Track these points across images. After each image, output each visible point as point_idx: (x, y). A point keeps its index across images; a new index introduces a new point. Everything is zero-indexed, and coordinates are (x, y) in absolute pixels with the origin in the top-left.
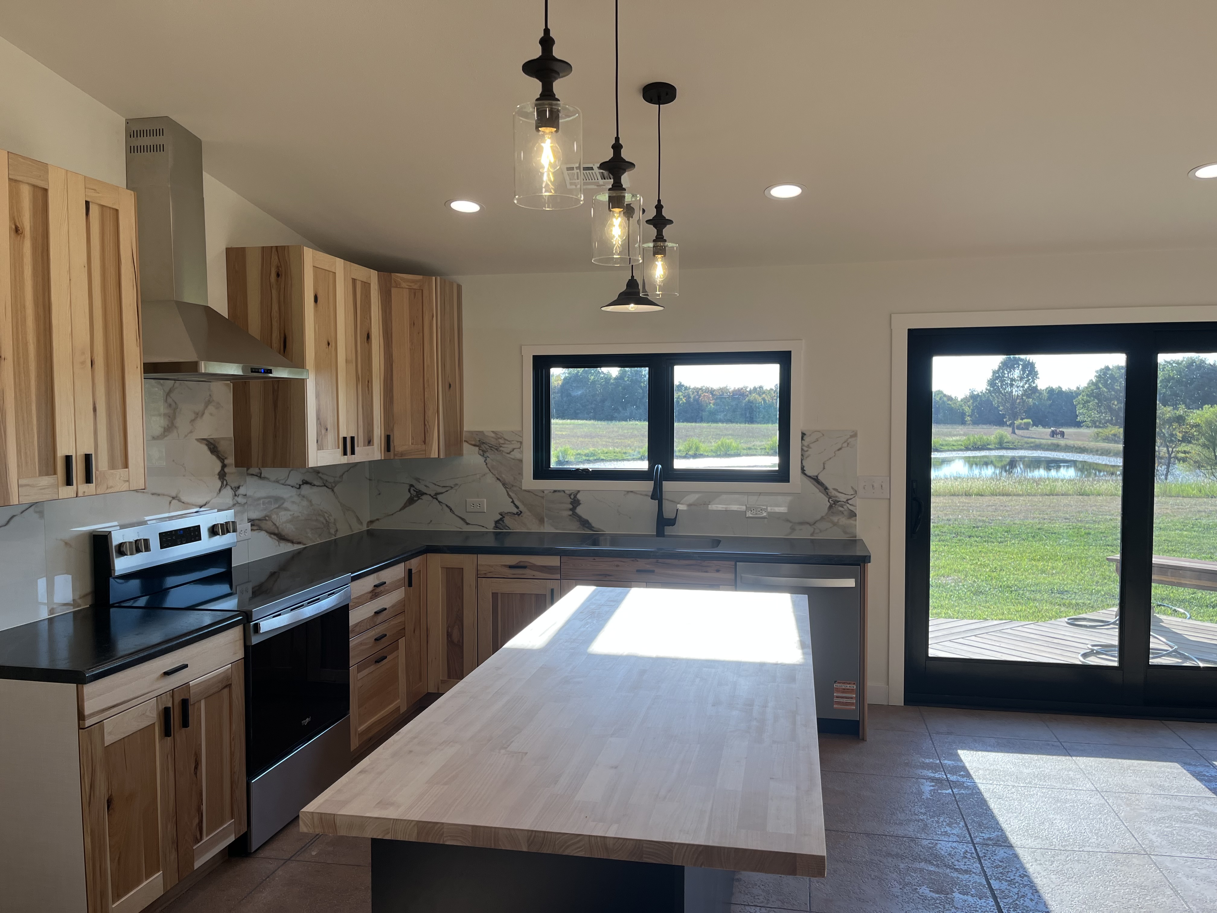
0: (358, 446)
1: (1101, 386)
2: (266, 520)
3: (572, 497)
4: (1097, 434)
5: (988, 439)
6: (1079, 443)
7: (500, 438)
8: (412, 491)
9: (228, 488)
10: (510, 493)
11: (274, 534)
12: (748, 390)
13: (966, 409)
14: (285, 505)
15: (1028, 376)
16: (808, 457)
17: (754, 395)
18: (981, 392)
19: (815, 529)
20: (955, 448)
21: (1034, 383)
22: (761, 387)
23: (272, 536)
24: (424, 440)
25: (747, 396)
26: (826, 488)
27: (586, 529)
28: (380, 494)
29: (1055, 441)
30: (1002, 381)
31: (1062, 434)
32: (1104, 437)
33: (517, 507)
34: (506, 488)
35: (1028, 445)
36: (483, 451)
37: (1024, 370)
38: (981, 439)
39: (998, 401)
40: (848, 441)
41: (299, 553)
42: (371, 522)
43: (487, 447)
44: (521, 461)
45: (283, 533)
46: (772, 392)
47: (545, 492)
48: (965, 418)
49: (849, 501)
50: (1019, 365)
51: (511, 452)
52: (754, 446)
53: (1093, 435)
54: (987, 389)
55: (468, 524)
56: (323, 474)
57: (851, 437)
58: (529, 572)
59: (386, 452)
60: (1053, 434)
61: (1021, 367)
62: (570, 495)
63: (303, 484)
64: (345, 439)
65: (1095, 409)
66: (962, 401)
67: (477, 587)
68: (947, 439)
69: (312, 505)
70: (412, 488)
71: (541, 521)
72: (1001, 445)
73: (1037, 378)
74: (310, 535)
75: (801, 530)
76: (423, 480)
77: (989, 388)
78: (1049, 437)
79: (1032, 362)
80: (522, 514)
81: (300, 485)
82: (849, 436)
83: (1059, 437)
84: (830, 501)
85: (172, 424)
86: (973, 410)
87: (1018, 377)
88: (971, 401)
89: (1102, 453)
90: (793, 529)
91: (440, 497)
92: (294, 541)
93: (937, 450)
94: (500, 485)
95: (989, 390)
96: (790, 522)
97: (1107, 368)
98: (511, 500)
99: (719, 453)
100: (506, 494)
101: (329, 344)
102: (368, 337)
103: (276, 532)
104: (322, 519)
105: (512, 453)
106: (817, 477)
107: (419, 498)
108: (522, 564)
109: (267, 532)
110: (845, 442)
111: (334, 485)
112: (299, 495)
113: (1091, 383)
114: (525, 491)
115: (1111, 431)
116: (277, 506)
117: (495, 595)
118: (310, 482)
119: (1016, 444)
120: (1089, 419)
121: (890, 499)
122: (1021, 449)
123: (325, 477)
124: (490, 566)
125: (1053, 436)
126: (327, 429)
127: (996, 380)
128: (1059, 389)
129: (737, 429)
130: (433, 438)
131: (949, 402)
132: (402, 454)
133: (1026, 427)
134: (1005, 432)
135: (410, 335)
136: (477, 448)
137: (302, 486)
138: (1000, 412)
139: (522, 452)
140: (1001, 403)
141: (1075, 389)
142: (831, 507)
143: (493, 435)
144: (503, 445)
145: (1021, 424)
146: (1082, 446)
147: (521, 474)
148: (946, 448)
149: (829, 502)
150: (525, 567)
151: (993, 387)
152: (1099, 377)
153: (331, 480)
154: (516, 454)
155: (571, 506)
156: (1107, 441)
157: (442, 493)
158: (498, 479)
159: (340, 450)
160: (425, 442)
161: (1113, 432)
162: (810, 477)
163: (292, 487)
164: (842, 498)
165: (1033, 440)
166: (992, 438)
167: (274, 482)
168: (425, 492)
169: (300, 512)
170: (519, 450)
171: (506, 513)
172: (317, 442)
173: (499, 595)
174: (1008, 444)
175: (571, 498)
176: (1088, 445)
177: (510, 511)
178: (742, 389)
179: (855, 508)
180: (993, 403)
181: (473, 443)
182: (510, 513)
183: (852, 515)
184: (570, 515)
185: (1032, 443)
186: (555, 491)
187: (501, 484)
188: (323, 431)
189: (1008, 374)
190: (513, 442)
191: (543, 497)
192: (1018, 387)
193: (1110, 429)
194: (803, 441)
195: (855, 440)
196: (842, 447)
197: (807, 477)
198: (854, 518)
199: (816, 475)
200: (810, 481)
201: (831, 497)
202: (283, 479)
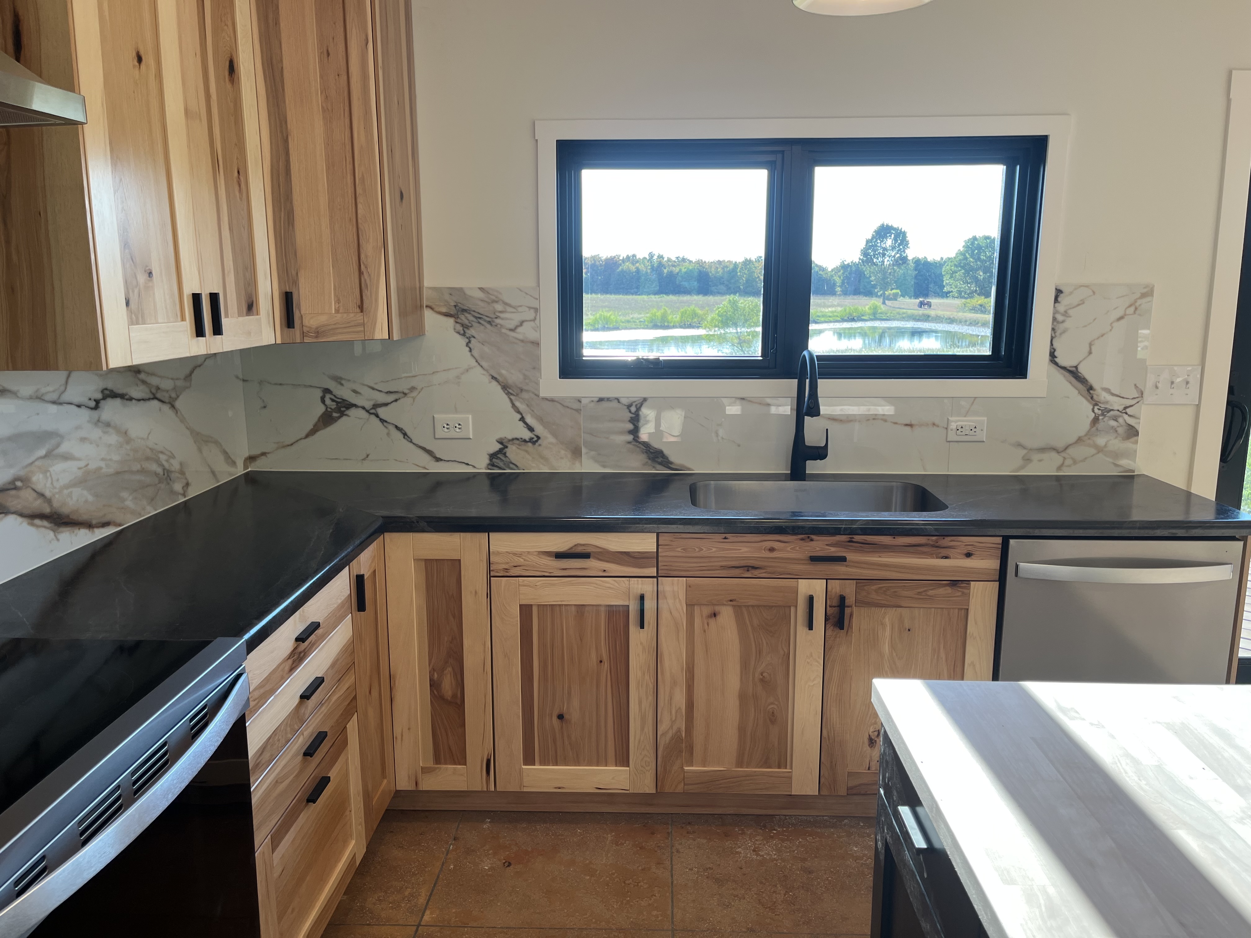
0: (227, 316)
1: (968, 256)
2: (16, 488)
3: (633, 409)
4: (965, 304)
5: (863, 310)
6: (947, 314)
7: (497, 302)
8: (328, 401)
10: (518, 404)
11: (42, 516)
12: (621, 258)
13: (838, 281)
14: (65, 447)
15: (899, 245)
16: (1064, 332)
17: (627, 264)
18: (852, 262)
19: (1065, 458)
20: (831, 319)
21: (904, 252)
22: (634, 256)
23: (37, 522)
24: (359, 303)
25: (621, 265)
26: (1091, 388)
27: (658, 467)
28: (265, 407)
29: (921, 311)
30: (875, 251)
31: (929, 305)
32: (971, 308)
33: (531, 429)
34: (508, 394)
35: (901, 316)
36: (462, 325)
37: (895, 240)
38: (856, 309)
39: (870, 271)
40: (1137, 304)
41: (107, 544)
42: (252, 459)
43: (471, 318)
44: (536, 344)
45: (65, 510)
46: (646, 261)
47: (584, 401)
48: (836, 288)
49: (1128, 410)
50: (891, 235)
51: (517, 327)
52: (632, 318)
53: (960, 305)
54: (860, 259)
55: (438, 460)
56: (148, 374)
57: (1144, 295)
58: (593, 565)
59: (286, 329)
60: (921, 304)
61: (893, 236)
62: (629, 406)
63: (104, 398)
64: (196, 298)
65: (961, 279)
66: (832, 270)
67: (489, 595)
68: (823, 310)
69: (129, 441)
70: (328, 396)
71: (576, 453)
72: (875, 316)
73: (908, 247)
74: (129, 503)
75: (1040, 461)
76: (349, 381)
77: (862, 257)
78: (917, 307)
79: (904, 231)
80: (540, 442)
81: (97, 402)
82: (1138, 295)
83: (926, 308)
84: (1096, 410)
86: (843, 281)
87: (890, 246)
88: (842, 271)
89: (971, 323)
90: (1027, 460)
91: (381, 411)
92: (94, 522)
93: (816, 322)
94: (496, 388)
95: (862, 260)
96: (1024, 448)
97: (975, 238)
98: (519, 416)
99: (597, 326)
100: (510, 405)
101: (140, 59)
102: (232, 68)
103: (47, 510)
104: (154, 467)
105: (519, 330)
106: (1076, 367)
107: (342, 414)
108: (579, 550)
109: (22, 515)
110: (1130, 306)
111: (173, 395)
112: (98, 422)
113: (960, 253)
114: (546, 399)
115: (977, 301)
116: (42, 452)
117: (526, 610)
118: (120, 391)
119: (888, 315)
120: (956, 289)
121: (1198, 406)
122: (894, 320)
123: (154, 381)
124: (515, 554)
125: (921, 307)
126: (150, 274)
127: (868, 249)
128: (925, 260)
129: (613, 300)
130: (377, 300)
131: (821, 272)
132: (318, 333)
133: (895, 298)
134: (875, 302)
135: (321, 77)
136: (451, 321)
137: (102, 403)
138: (872, 283)
139: (538, 329)
140: (873, 273)
141: (939, 260)
142: (1096, 420)
143: (481, 295)
144: (502, 315)
145: (890, 294)
146: (952, 317)
147: (536, 368)
148: (823, 319)
149: (1093, 411)
150: (586, 556)
151: (866, 257)
152: (966, 246)
153: (166, 384)
154: (527, 331)
155: (630, 426)
156: (973, 311)
157: (386, 405)
158: (493, 378)
159: (189, 323)
160: (361, 308)
161: (979, 302)
162: (1064, 368)
163: (79, 406)
164: (1116, 404)
165: (905, 311)
166: (867, 309)
167: (31, 398)
168: (354, 402)
169: (103, 459)
170: (532, 323)
171: (510, 440)
172: (127, 304)
173: (535, 610)
174: (880, 315)
175: (630, 412)
176: (957, 316)
177: (518, 436)
178: (615, 257)
179: (1137, 421)
180: (866, 273)
181: (444, 310)
182: (517, 439)
183: (1132, 432)
184: (629, 443)
185: (904, 313)
186: (601, 400)
187: (499, 387)
188: (142, 278)
189: (881, 243)
190: (520, 309)
191: (578, 411)
192: (890, 257)
193: (976, 300)
194: (1057, 305)
195: (1149, 302)
196: (1125, 315)
197: (1059, 368)
198: (1136, 438)
199: (1075, 365)
200: (1064, 376)
201: (1098, 403)
202: (54, 391)
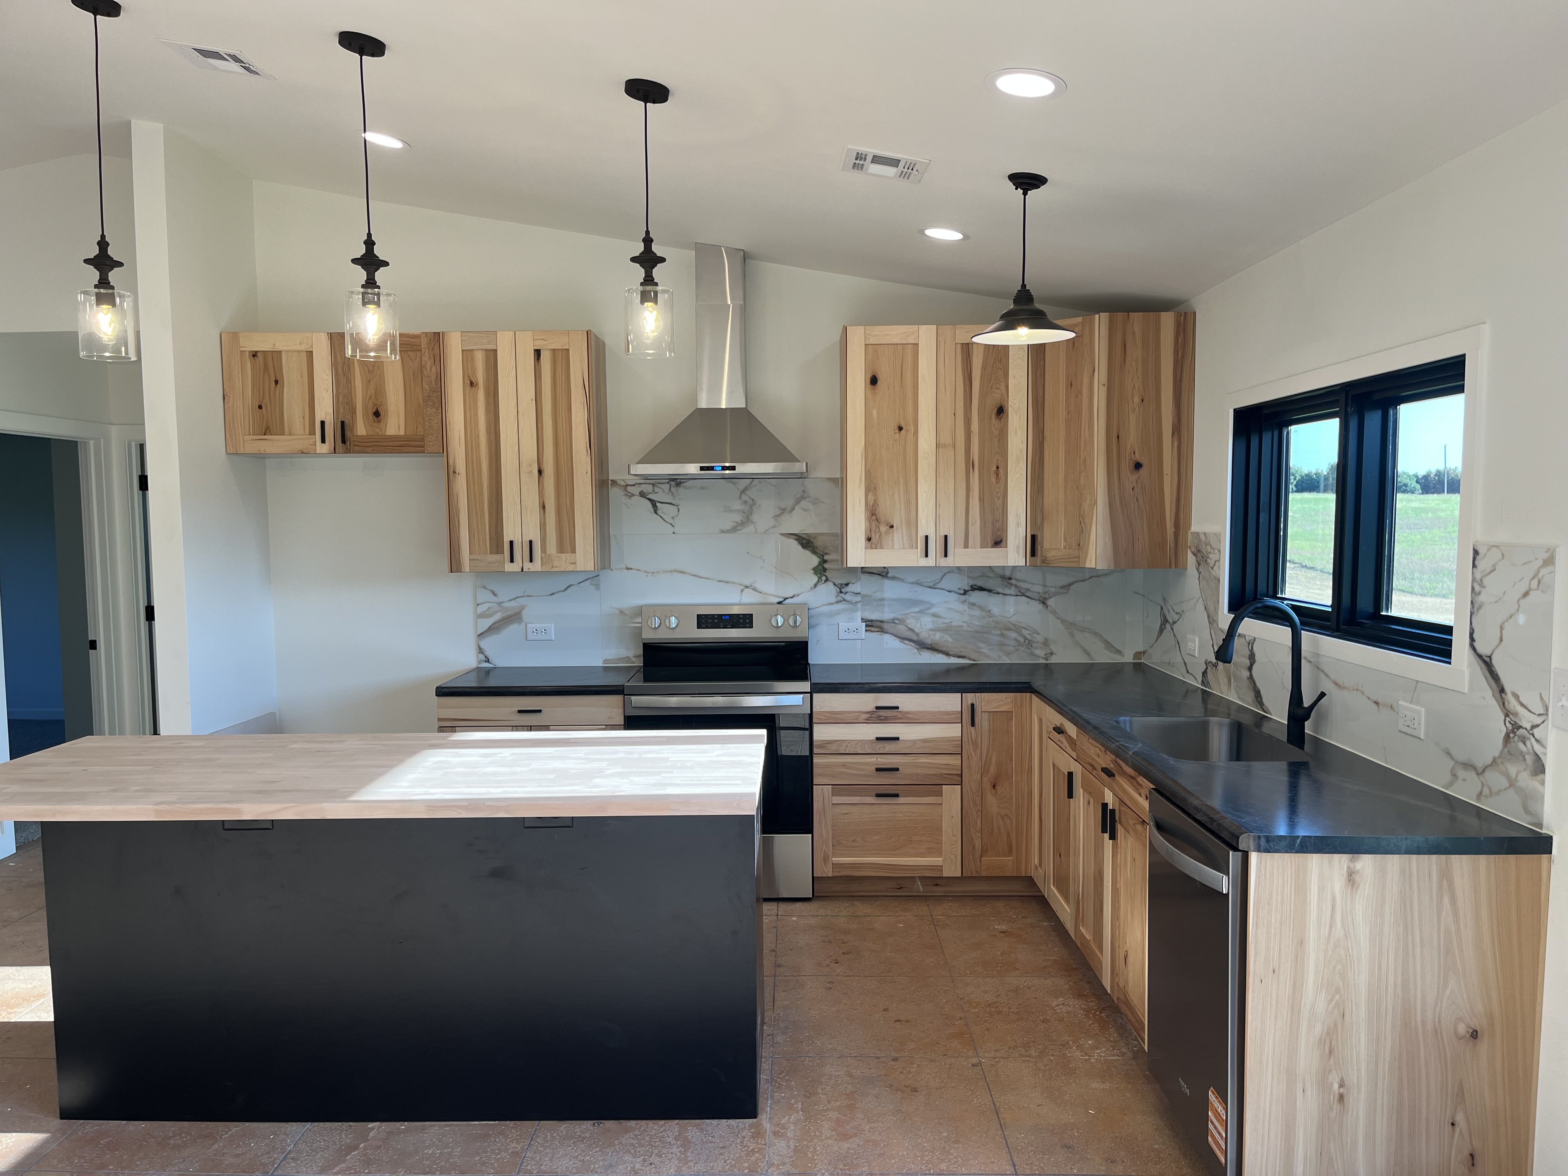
2: (894, 623)
7: (1208, 544)
8: (1162, 616)
9: (830, 584)
10: (1212, 632)
11: (911, 640)
14: (935, 610)
16: (1481, 609)
19: (1483, 784)
23: (906, 642)
24: (1078, 542)
26: (1502, 690)
28: (1148, 616)
36: (1198, 563)
40: (1540, 575)
41: (962, 668)
42: (1142, 653)
43: (1201, 557)
44: (1219, 581)
45: (929, 642)
49: (1535, 732)
51: (1214, 566)
55: (1188, 672)
57: (1546, 563)
62: (1248, 644)
63: (972, 590)
64: (926, 538)
69: (990, 616)
74: (985, 651)
75: (1464, 780)
76: (1167, 601)
80: (1218, 667)
81: (965, 591)
82: (1541, 562)
84: (1507, 723)
85: (748, 519)
90: (1454, 776)
91: (1174, 628)
92: (952, 653)
96: (1451, 757)
98: (1212, 643)
101: (900, 429)
102: (1001, 411)
103: (915, 638)
104: (1014, 635)
105: (1214, 568)
106: (1490, 657)
107: (1165, 627)
109: (896, 636)
110: (1534, 578)
111: (1045, 596)
112: (964, 602)
116: (917, 610)
118: (984, 586)
126: (892, 526)
130: (1089, 541)
132: (1050, 561)
135: (1066, 400)
136: (1195, 559)
137: (970, 593)
139: (1220, 568)
142: (1507, 737)
143: (1204, 538)
144: (1209, 555)
149: (1505, 724)
150: (1062, 733)
154: (1216, 570)
155: (1249, 664)
157: (1176, 623)
158: (1205, 607)
159: (919, 551)
160: (1079, 546)
162: (1480, 656)
163: (950, 592)
164: (1526, 720)
168: (1168, 619)
169: (964, 622)
170: (1218, 563)
171: (1208, 663)
172: (868, 540)
175: (1249, 649)
177: (1211, 660)
179: (1543, 750)
181: (1193, 550)
182: (1211, 662)
183: (1539, 768)
184: (1248, 678)
186: (1239, 635)
187: (1207, 616)
188: (884, 528)
190: (1215, 551)
194: (1475, 569)
195: (1551, 572)
196: (1530, 590)
197: (1475, 654)
198: (1541, 776)
199: (1489, 655)
200: (1481, 668)
201: (1509, 714)
202: (931, 582)
